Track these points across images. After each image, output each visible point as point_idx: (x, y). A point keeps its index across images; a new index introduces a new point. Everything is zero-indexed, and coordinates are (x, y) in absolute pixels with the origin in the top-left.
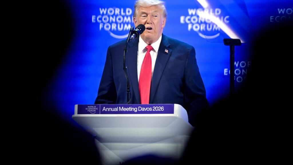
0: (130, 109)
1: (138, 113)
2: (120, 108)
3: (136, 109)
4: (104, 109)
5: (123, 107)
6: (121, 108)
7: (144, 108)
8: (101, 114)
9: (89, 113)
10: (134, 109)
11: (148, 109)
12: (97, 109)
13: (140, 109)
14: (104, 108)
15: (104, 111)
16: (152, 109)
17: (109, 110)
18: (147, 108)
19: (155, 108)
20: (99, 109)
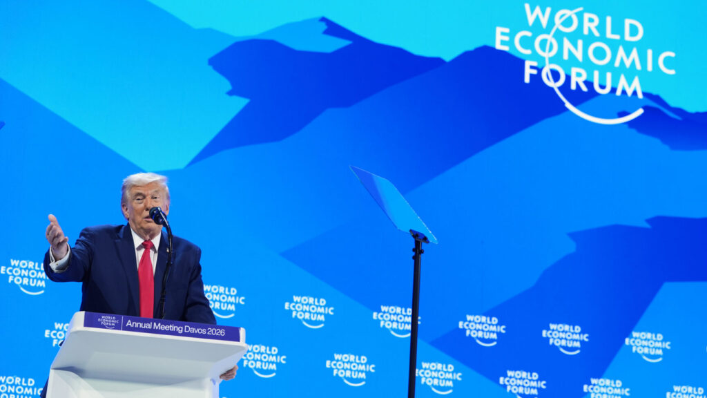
0: (171, 328)
1: (184, 334)
2: (155, 324)
3: (180, 329)
4: (129, 323)
5: (159, 324)
6: (157, 325)
7: (194, 329)
8: (123, 330)
9: (103, 327)
10: (178, 329)
11: (200, 331)
12: (117, 322)
13: (187, 329)
14: (129, 321)
15: (129, 326)
16: (207, 331)
17: (137, 326)
18: (198, 330)
19: (212, 330)
20: (120, 322)
